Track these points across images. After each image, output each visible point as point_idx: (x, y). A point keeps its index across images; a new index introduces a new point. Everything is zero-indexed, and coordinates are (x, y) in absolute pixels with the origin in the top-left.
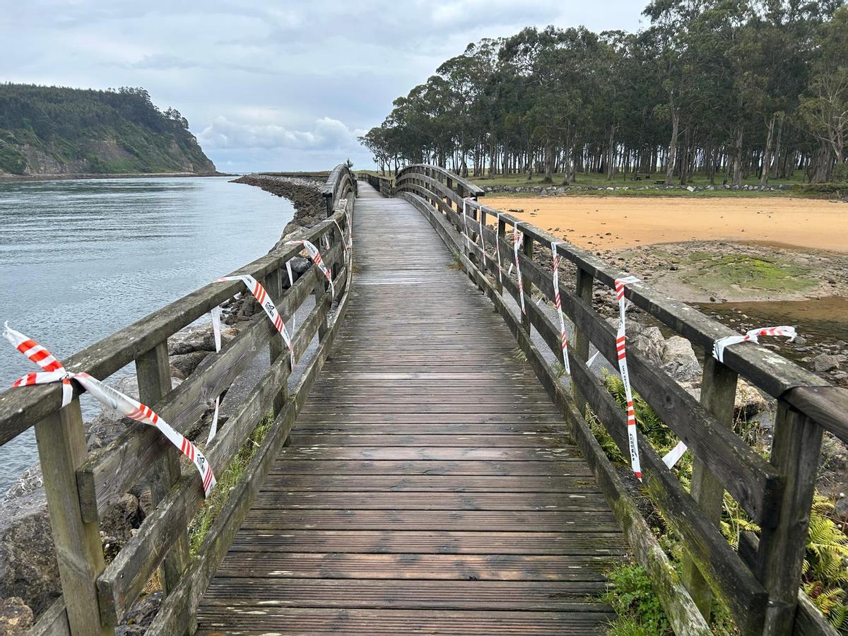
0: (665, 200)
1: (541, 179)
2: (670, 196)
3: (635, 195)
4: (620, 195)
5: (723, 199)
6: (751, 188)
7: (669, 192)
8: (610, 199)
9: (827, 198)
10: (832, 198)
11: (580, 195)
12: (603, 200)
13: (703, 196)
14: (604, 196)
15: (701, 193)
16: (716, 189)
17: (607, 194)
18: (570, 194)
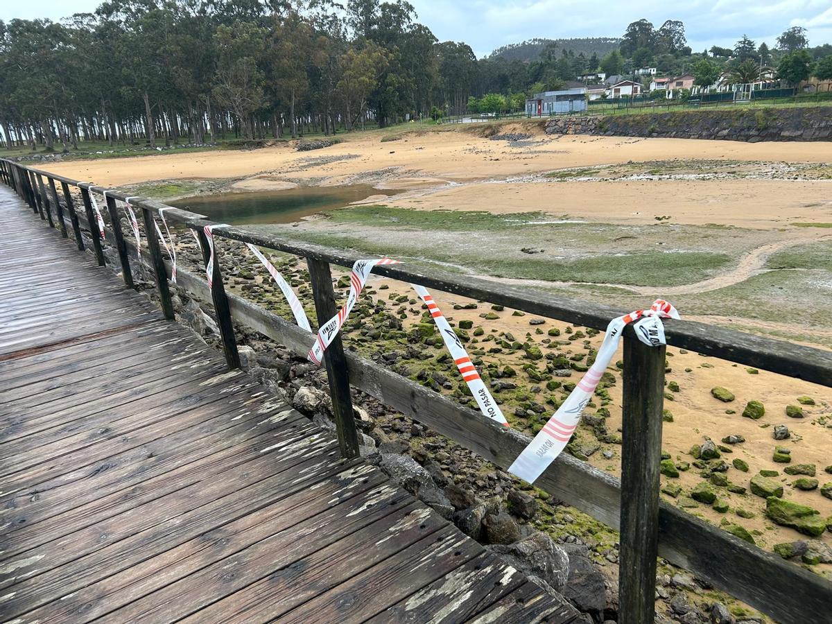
0: (140, 158)
1: (44, 149)
2: (145, 155)
3: (118, 157)
4: (107, 157)
5: (179, 154)
6: (198, 145)
7: (143, 152)
8: (100, 161)
9: (240, 149)
10: (243, 149)
11: (75, 160)
12: (94, 161)
13: (167, 154)
14: (94, 159)
15: (166, 151)
16: (176, 148)
17: (97, 157)
18: (67, 160)
